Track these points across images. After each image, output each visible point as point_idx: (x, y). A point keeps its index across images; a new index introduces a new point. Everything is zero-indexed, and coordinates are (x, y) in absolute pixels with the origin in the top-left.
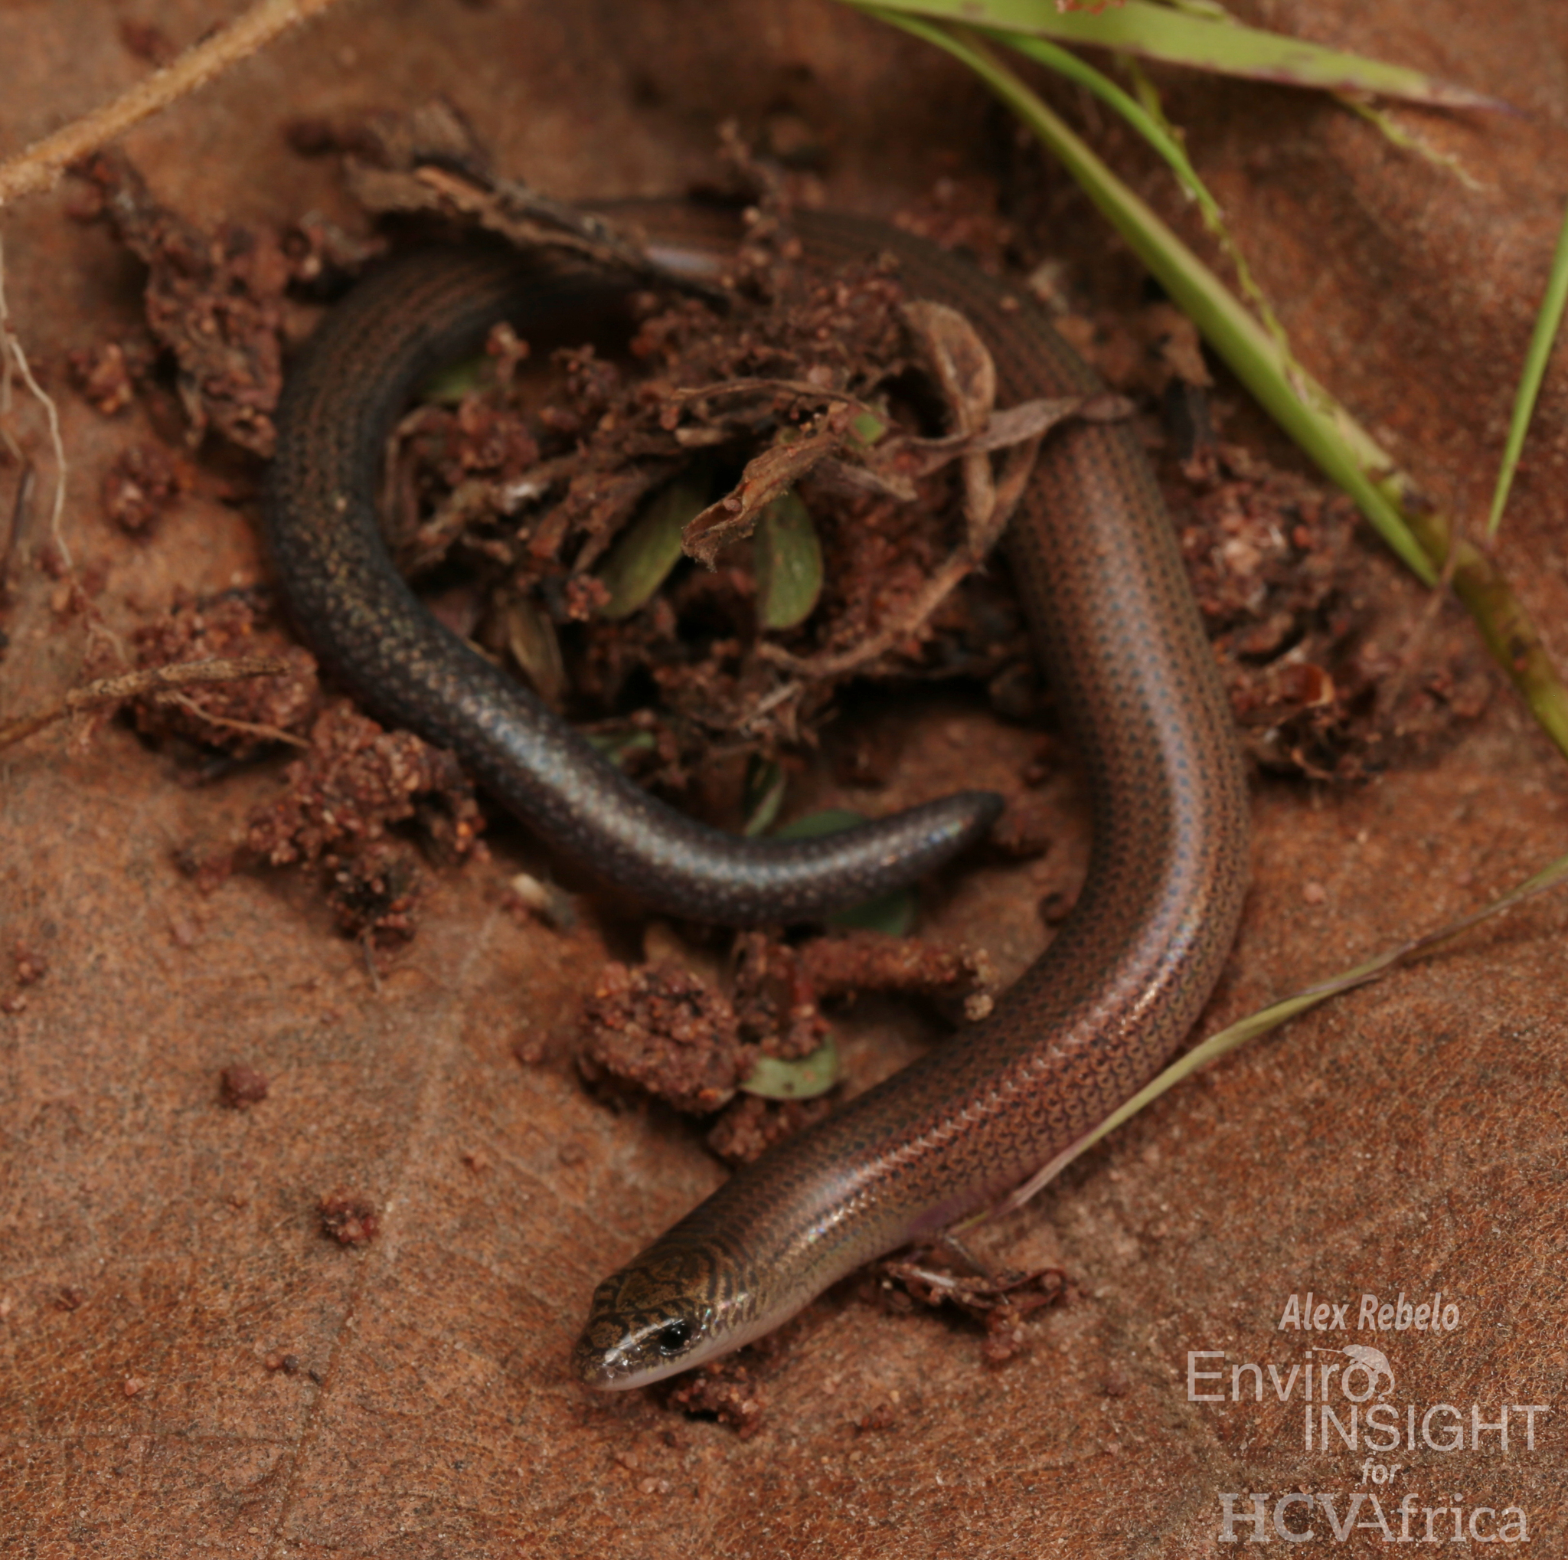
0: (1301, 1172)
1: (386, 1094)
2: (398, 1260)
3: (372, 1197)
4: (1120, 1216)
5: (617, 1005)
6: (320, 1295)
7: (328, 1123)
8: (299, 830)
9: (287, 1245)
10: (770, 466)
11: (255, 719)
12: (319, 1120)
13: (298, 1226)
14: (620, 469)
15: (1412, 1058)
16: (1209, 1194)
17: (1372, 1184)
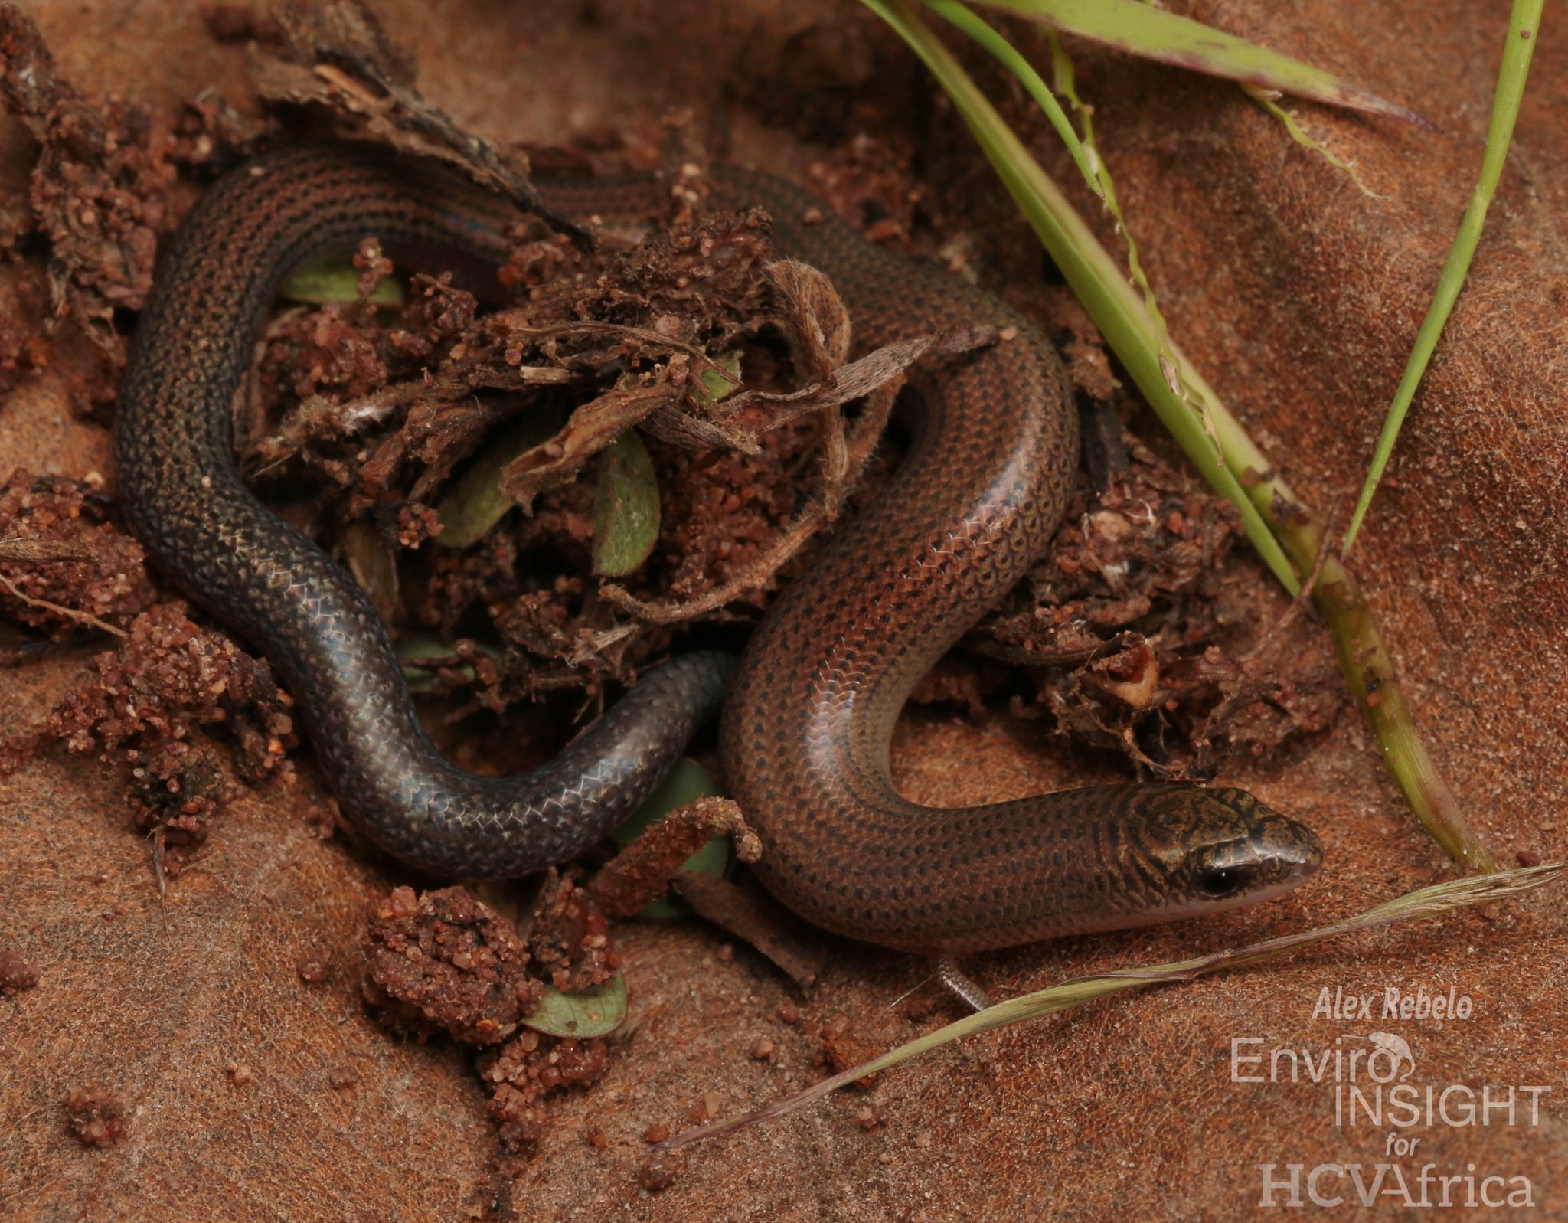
0: (1065, 1174)
1: (155, 996)
2: (142, 1165)
3: (124, 1100)
4: (884, 1200)
5: (400, 927)
6: (56, 1192)
7: (93, 1019)
8: (99, 721)
9: (31, 1138)
10: (601, 414)
11: (74, 606)
12: (85, 1015)
13: (46, 1120)
14: (462, 400)
15: (1190, 1071)
16: (973, 1186)
17: (1131, 1194)
